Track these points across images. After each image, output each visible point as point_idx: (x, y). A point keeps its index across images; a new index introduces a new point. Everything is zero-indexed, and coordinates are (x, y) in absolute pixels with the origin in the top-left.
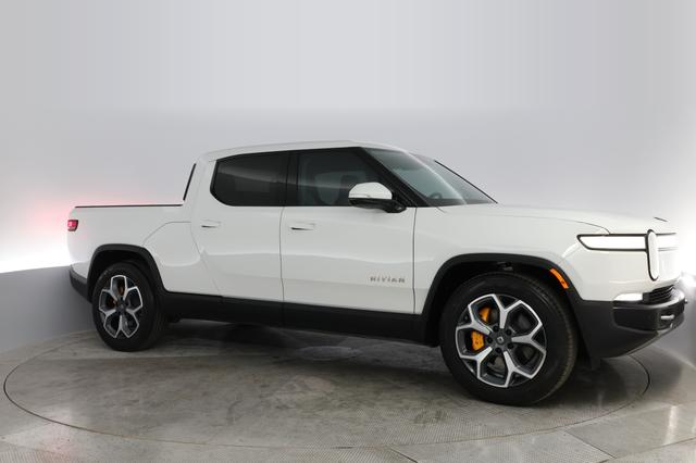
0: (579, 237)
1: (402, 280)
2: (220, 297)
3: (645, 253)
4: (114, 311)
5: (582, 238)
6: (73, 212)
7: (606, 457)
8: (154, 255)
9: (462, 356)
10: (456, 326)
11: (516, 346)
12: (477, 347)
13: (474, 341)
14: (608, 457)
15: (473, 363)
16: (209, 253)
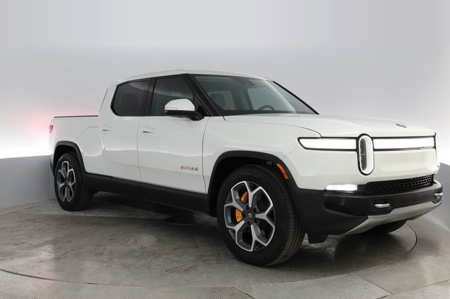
0: (299, 139)
1: (196, 169)
2: (111, 177)
3: (355, 153)
4: (63, 184)
5: (301, 140)
6: (53, 120)
7: (386, 293)
8: (81, 151)
9: (228, 226)
10: (225, 204)
11: (259, 222)
12: (238, 220)
13: (237, 216)
14: (388, 294)
15: (234, 231)
16: (106, 149)
